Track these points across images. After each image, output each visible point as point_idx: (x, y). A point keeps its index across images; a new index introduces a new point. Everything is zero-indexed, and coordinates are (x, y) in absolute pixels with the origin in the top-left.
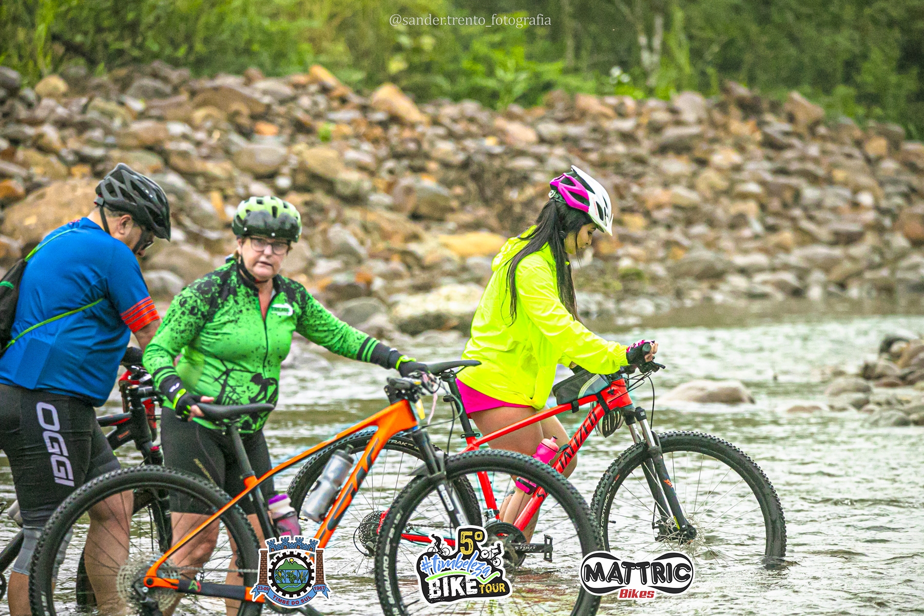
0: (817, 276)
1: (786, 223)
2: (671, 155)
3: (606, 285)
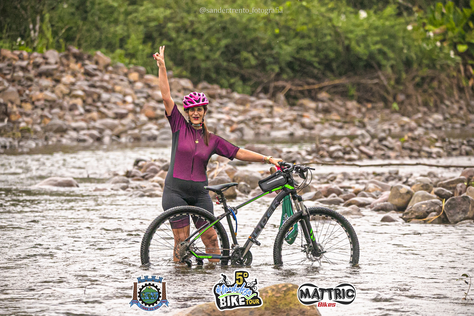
0: (108, 132)
1: (94, 109)
2: (44, 78)
3: (14, 134)
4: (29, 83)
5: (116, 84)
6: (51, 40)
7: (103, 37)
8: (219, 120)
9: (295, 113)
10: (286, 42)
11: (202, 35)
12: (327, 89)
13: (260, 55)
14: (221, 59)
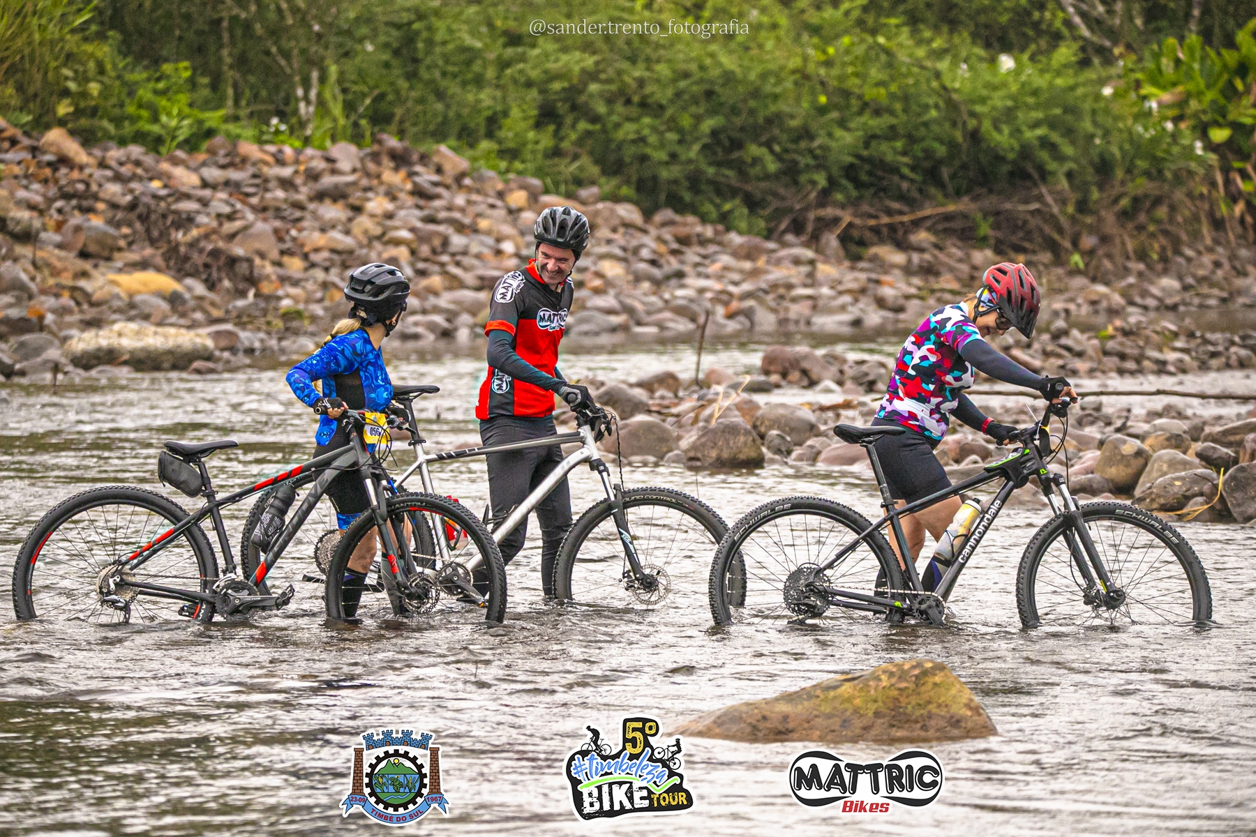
0: (465, 318)
1: (435, 268)
2: (328, 201)
3: (269, 323)
4: (298, 214)
5: (479, 215)
6: (342, 121)
7: (451, 114)
8: (702, 291)
9: (863, 276)
10: (842, 124)
11: (662, 108)
12: (928, 223)
13: (786, 151)
14: (702, 159)
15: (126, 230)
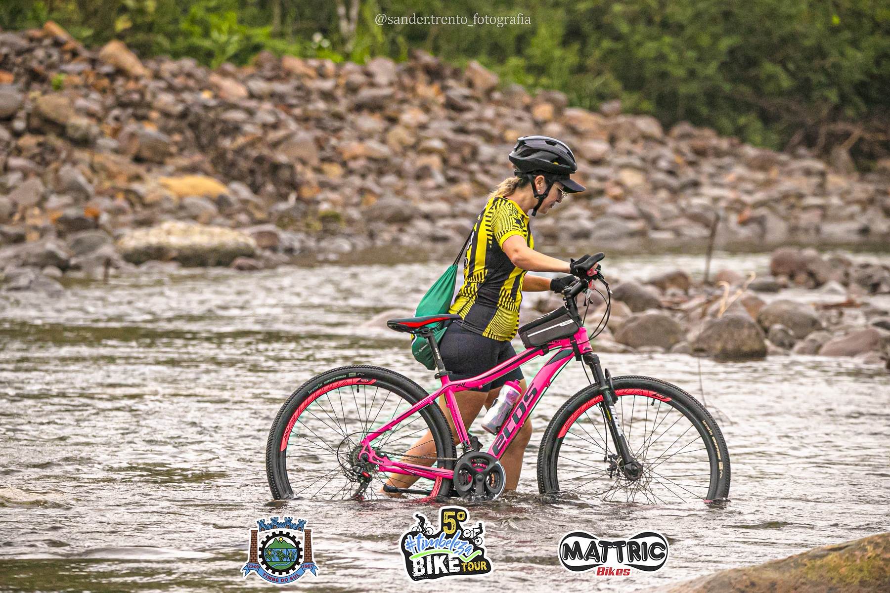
1: (464, 176)
2: (365, 113)
3: (308, 225)
4: (337, 124)
5: (507, 127)
6: (381, 39)
7: (484, 32)
8: (716, 200)
9: (871, 187)
10: (854, 43)
11: (682, 27)
13: (799, 68)
14: (720, 77)
15: (177, 137)
